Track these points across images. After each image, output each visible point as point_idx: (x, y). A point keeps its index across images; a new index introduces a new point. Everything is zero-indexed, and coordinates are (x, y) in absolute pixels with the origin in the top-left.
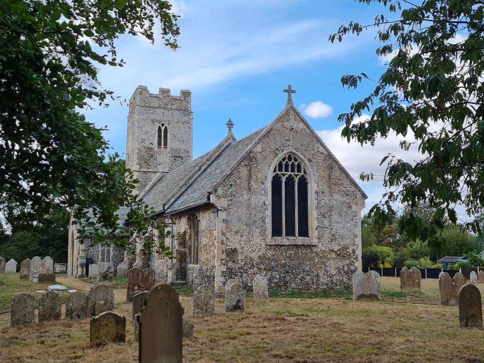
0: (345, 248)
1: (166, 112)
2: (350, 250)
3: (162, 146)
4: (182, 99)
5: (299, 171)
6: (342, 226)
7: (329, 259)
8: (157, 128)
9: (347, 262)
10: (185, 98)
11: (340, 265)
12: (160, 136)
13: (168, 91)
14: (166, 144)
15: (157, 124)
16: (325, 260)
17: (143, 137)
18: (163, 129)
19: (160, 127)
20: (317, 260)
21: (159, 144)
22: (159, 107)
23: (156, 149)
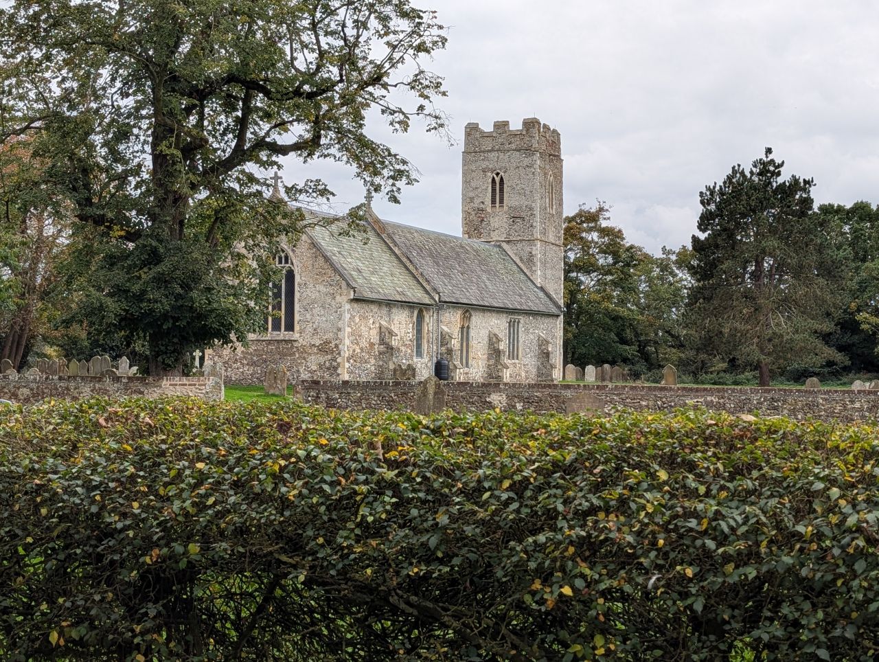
0: (327, 342)
1: (501, 155)
2: (333, 345)
3: (497, 205)
4: (524, 133)
5: (287, 262)
6: (324, 319)
7: (310, 354)
8: (490, 180)
9: (329, 357)
10: (527, 130)
11: (322, 359)
12: (494, 190)
13: (506, 124)
14: (502, 201)
15: (489, 174)
16: (306, 355)
17: (471, 194)
18: (497, 179)
19: (494, 178)
20: (297, 356)
21: (493, 202)
22: (492, 150)
23: (489, 209)
